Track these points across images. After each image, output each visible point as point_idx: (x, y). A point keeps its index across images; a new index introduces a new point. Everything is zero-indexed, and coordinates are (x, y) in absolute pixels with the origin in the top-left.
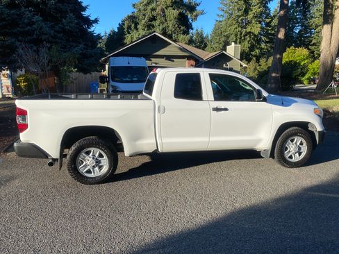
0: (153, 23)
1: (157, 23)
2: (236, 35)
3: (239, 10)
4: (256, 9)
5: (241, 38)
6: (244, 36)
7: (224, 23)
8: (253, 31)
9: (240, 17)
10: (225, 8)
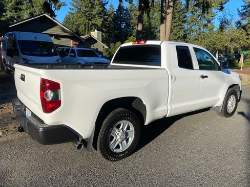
0: (20, 6)
1: (24, 7)
2: (85, 25)
3: (86, 7)
4: (98, 8)
5: (88, 28)
6: (91, 26)
7: (75, 15)
8: (97, 23)
9: (87, 12)
10: (75, 4)
